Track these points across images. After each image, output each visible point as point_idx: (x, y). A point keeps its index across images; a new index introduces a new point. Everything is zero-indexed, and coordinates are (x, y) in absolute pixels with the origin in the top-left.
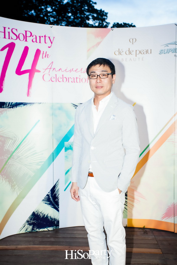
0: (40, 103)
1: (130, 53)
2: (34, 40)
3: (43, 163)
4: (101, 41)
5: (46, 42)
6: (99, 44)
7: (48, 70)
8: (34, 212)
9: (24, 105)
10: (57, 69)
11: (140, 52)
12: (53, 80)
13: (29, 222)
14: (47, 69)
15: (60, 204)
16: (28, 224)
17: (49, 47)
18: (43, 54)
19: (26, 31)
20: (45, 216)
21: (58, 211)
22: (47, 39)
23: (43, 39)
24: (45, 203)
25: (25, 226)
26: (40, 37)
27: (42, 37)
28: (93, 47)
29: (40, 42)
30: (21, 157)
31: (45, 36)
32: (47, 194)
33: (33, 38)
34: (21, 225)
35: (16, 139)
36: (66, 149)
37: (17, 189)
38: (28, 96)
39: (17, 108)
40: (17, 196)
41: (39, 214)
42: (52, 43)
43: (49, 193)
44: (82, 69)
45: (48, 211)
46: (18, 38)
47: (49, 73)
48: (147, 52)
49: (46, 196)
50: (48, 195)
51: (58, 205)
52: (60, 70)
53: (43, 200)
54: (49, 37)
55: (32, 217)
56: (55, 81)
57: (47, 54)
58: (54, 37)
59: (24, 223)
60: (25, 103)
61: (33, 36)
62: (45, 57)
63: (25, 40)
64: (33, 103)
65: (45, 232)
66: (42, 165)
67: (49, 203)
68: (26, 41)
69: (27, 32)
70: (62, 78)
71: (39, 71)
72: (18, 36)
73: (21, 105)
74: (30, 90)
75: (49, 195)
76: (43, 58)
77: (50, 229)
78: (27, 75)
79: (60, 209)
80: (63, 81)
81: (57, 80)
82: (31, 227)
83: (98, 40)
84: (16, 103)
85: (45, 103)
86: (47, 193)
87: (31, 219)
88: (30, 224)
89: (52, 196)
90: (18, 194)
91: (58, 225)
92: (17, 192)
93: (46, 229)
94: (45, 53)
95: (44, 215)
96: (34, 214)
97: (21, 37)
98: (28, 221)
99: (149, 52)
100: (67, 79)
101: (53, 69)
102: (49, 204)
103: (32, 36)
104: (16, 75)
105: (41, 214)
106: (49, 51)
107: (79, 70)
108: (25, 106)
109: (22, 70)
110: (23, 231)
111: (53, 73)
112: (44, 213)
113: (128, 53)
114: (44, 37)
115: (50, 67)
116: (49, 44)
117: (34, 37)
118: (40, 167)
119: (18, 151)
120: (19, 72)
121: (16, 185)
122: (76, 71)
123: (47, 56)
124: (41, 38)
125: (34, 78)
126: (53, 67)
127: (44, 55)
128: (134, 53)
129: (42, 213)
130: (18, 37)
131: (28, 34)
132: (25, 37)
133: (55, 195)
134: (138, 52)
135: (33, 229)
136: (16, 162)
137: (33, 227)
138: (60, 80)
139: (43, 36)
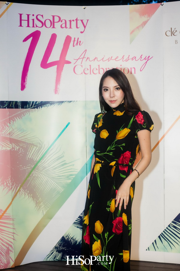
0: (71, 102)
2: (64, 26)
3: (74, 177)
4: (148, 20)
5: (78, 27)
6: (145, 23)
7: (80, 61)
8: (63, 237)
9: (51, 104)
12: (86, 72)
13: (58, 248)
14: (79, 59)
16: (56, 251)
17: (82, 32)
18: (74, 41)
19: (53, 17)
20: (78, 243)
22: (79, 23)
23: (74, 24)
24: (77, 227)
25: (53, 253)
26: (70, 21)
27: (73, 20)
28: (138, 28)
29: (70, 28)
30: (48, 168)
31: (77, 20)
32: (80, 216)
33: (62, 23)
35: (42, 146)
37: (43, 207)
38: (56, 93)
39: (42, 108)
40: (43, 216)
41: (70, 240)
42: (85, 27)
43: (81, 214)
44: (124, 56)
46: (44, 26)
47: (81, 64)
49: (78, 217)
52: (95, 59)
53: (75, 223)
54: (82, 21)
55: (62, 243)
56: (89, 73)
57: (79, 41)
58: (88, 20)
60: (52, 102)
61: (62, 21)
62: (77, 45)
63: (52, 26)
66: (72, 179)
67: (81, 227)
68: (54, 27)
70: (98, 69)
71: (69, 62)
72: (44, 22)
73: (47, 105)
74: (58, 86)
75: (82, 217)
76: (74, 46)
80: (99, 73)
83: (144, 19)
84: (42, 102)
85: (77, 101)
87: (60, 245)
88: (59, 251)
90: (45, 213)
92: (43, 210)
94: (76, 40)
95: (76, 241)
96: (63, 239)
97: (48, 24)
98: (56, 247)
101: (86, 59)
103: (60, 21)
104: (42, 68)
105: (72, 240)
106: (82, 37)
107: (120, 57)
108: (52, 106)
109: (48, 62)
111: (86, 64)
112: (77, 239)
114: (75, 21)
115: (82, 56)
116: (82, 28)
117: (64, 22)
118: (70, 181)
119: (43, 161)
120: (45, 64)
121: (42, 203)
122: (116, 60)
123: (79, 43)
124: (72, 22)
126: (86, 56)
127: (76, 42)
129: (74, 238)
130: (44, 24)
131: (57, 19)
132: (53, 24)
136: (41, 173)
138: (95, 72)
139: (75, 19)
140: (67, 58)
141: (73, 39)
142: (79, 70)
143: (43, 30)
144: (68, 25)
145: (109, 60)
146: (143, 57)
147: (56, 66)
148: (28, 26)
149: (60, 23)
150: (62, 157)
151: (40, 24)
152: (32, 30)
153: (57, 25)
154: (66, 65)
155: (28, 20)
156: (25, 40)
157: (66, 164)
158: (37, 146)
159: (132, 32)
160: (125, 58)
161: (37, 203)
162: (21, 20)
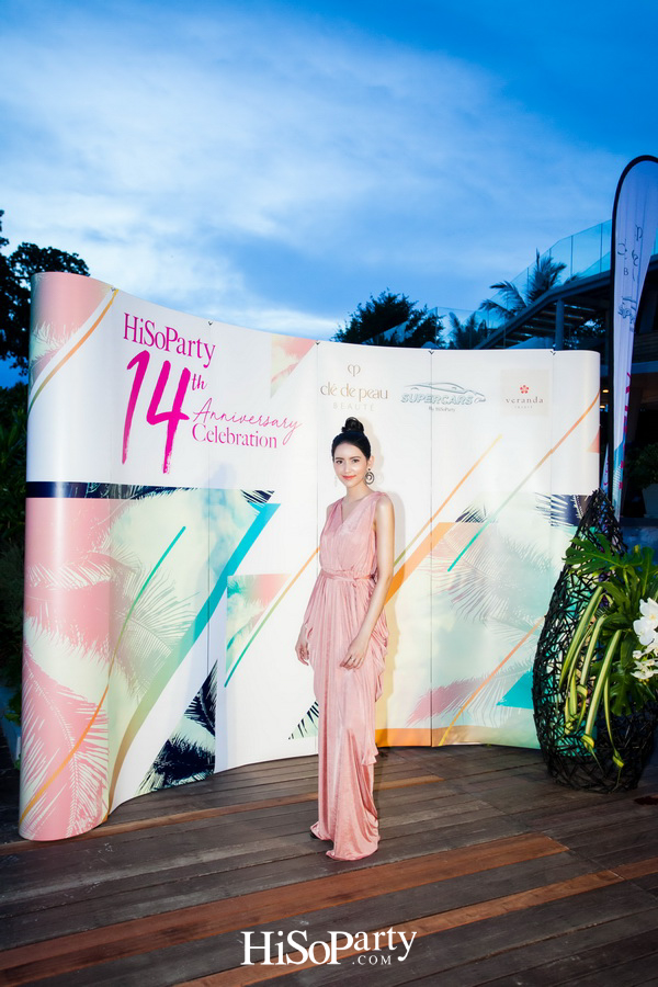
1: (349, 393)
2: (180, 350)
6: (292, 368)
7: (202, 416)
8: (168, 742)
9: (157, 492)
10: (218, 415)
11: (367, 394)
15: (216, 717)
17: (205, 366)
19: (168, 329)
21: (213, 733)
23: (194, 347)
31: (199, 342)
34: (143, 777)
36: (230, 592)
38: (165, 472)
42: (210, 358)
45: (196, 735)
48: (379, 394)
50: (197, 699)
51: (214, 721)
53: (188, 711)
54: (206, 345)
59: (148, 770)
64: (174, 489)
65: (189, 786)
68: (167, 349)
69: (171, 331)
71: (186, 418)
74: (169, 460)
77: (199, 777)
78: (165, 424)
79: (216, 729)
81: (218, 439)
82: (162, 777)
83: (292, 360)
86: (195, 694)
87: (162, 759)
88: (159, 772)
89: (204, 701)
90: (140, 700)
91: (213, 767)
93: (191, 779)
94: (197, 378)
97: (160, 341)
98: (155, 765)
99: (384, 395)
100: (236, 438)
102: (199, 720)
105: (182, 745)
106: (206, 375)
108: (159, 495)
110: (146, 790)
113: (345, 392)
115: (205, 410)
116: (205, 360)
118: (182, 634)
123: (201, 385)
125: (177, 431)
127: (196, 382)
128: (356, 394)
130: (155, 340)
131: (172, 336)
132: (166, 341)
133: (210, 696)
134: (363, 394)
135: (165, 783)
137: (166, 778)
138: (224, 439)
140: (184, 410)
141: (192, 377)
142: (200, 432)
143: (152, 351)
144: (187, 351)
145: (242, 419)
146: (288, 423)
147: (167, 422)
148: (135, 340)
149: (176, 344)
150: (170, 591)
151: (149, 341)
152: (139, 349)
153: (173, 346)
154: (181, 422)
155: (135, 329)
156: (130, 366)
157: (176, 603)
158: (134, 571)
159: (274, 379)
160: (263, 420)
161: (131, 683)
162: (127, 326)
